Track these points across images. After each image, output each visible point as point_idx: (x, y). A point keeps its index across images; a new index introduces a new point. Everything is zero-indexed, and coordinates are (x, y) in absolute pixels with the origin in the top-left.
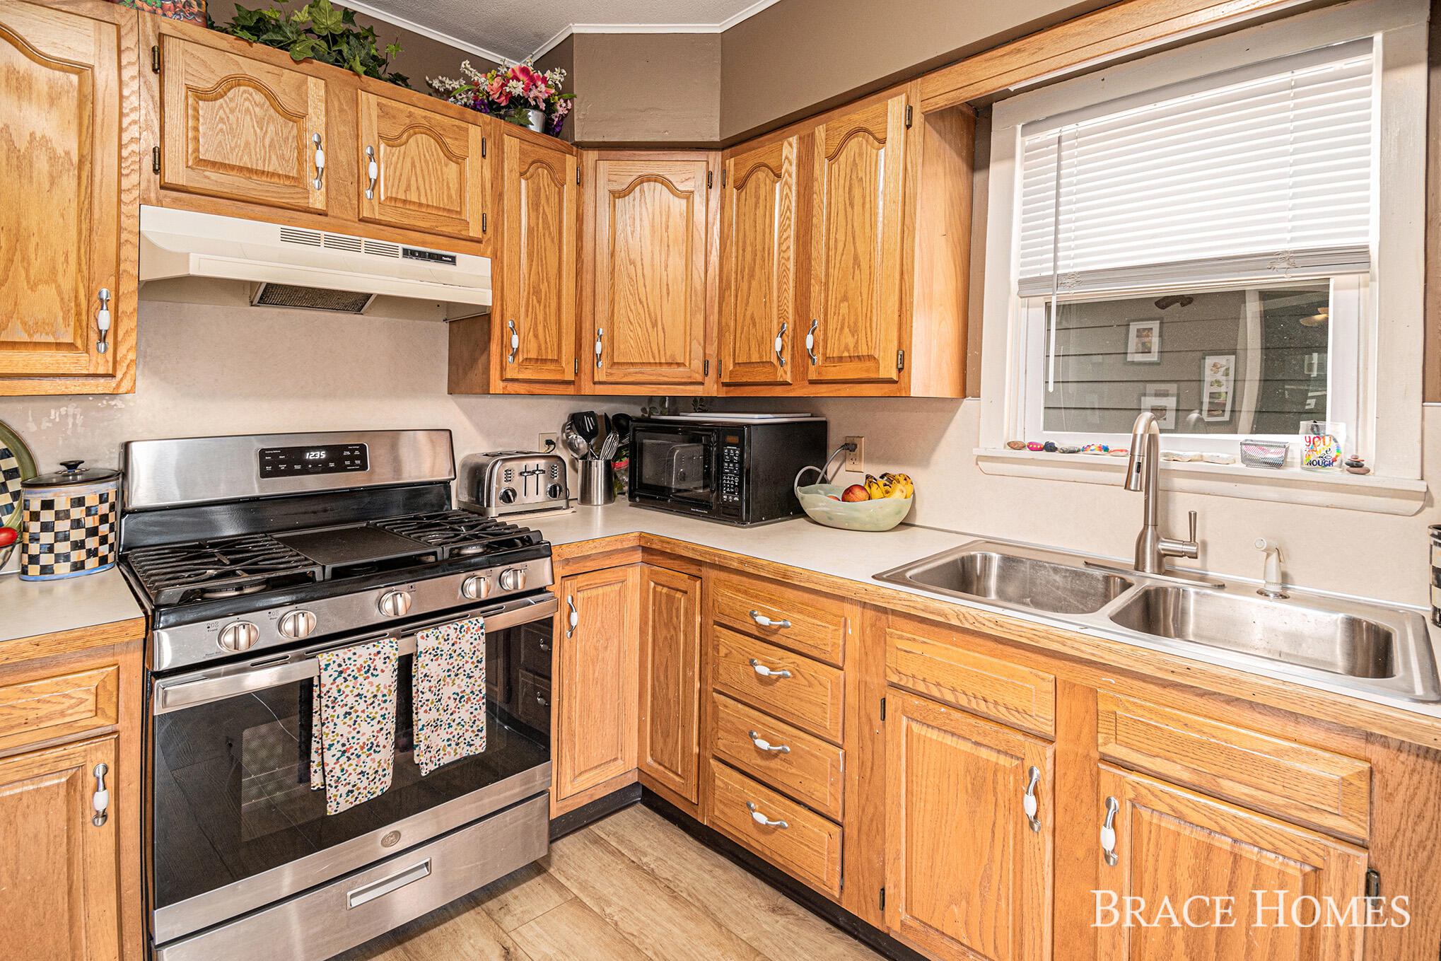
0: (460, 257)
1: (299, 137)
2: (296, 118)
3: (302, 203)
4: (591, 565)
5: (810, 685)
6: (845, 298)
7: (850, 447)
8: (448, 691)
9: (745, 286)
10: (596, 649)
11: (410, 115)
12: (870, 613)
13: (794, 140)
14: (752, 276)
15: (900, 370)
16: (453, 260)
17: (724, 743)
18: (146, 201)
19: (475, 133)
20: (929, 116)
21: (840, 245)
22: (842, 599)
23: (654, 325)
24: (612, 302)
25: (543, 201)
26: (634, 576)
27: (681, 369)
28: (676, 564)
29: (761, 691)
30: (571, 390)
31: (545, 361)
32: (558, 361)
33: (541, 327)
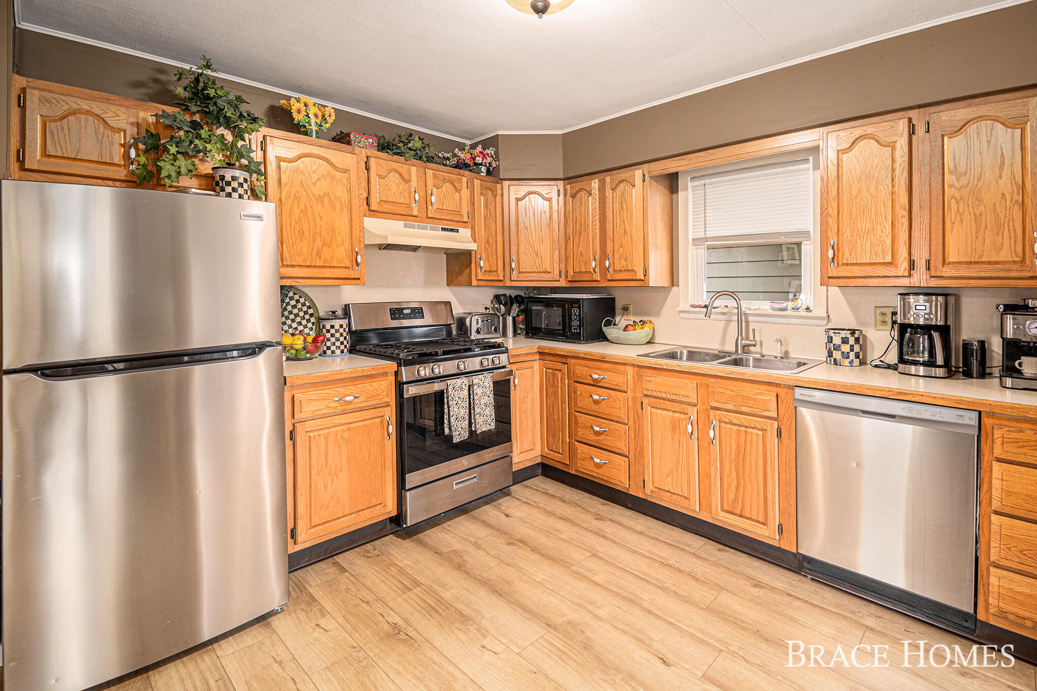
0: (460, 229)
1: (409, 189)
2: (407, 181)
3: (410, 213)
4: (520, 359)
5: (615, 401)
6: (621, 246)
7: (625, 309)
9: (577, 239)
10: (524, 396)
11: (443, 176)
12: (636, 369)
13: (597, 181)
14: (580, 234)
15: (645, 276)
16: (458, 231)
17: (581, 433)
18: (365, 216)
19: (464, 179)
20: (652, 177)
21: (618, 225)
22: (625, 364)
23: (537, 255)
24: (518, 245)
25: (489, 204)
26: (536, 365)
27: (549, 274)
28: (555, 359)
29: (595, 407)
30: (501, 284)
31: (492, 271)
32: (496, 271)
33: (490, 257)
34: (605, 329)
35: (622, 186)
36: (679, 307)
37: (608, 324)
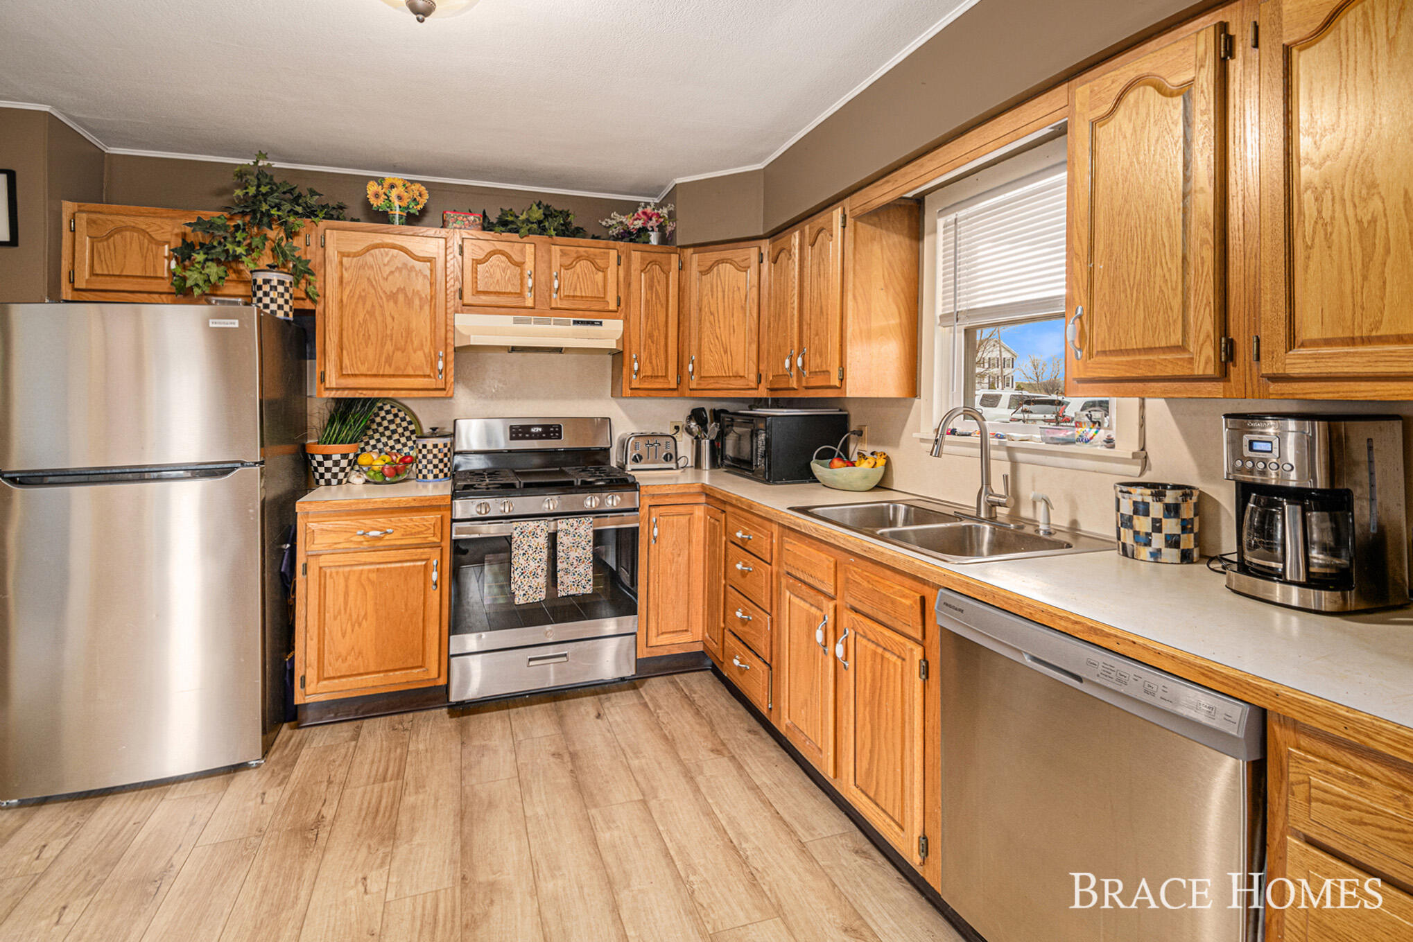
0: (604, 321)
1: (522, 274)
2: (520, 264)
3: (522, 305)
4: (668, 501)
6: (817, 334)
7: (857, 433)
8: (573, 555)
10: (673, 554)
11: (578, 252)
12: (781, 530)
13: (797, 234)
15: (842, 380)
16: (601, 323)
17: (730, 617)
18: (456, 312)
19: (614, 254)
20: (858, 218)
21: (815, 300)
23: (726, 352)
24: (700, 339)
25: (656, 284)
26: (699, 512)
27: (743, 380)
28: (717, 503)
29: (742, 581)
30: (675, 394)
31: (657, 377)
32: (666, 376)
33: (654, 357)
36: (918, 431)
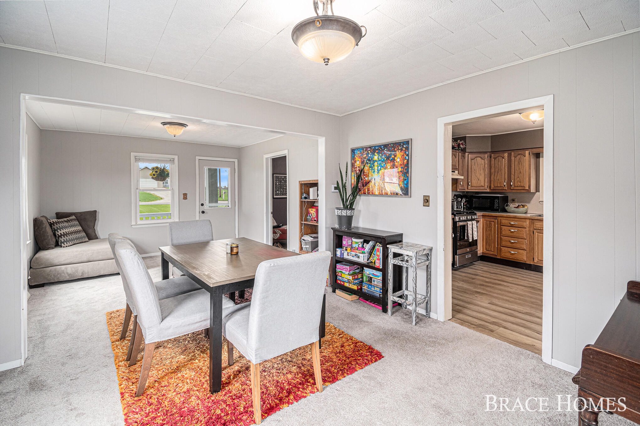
0: (456, 171)
5: (521, 231)
6: (518, 177)
7: (513, 200)
9: (496, 174)
12: (531, 220)
13: (507, 153)
14: (498, 172)
15: (529, 188)
17: (504, 243)
21: (517, 170)
22: (526, 219)
24: (471, 176)
25: (462, 161)
26: (482, 220)
27: (483, 187)
28: (492, 218)
29: (511, 234)
34: (506, 208)
35: (519, 156)
36: (539, 199)
37: (507, 206)
